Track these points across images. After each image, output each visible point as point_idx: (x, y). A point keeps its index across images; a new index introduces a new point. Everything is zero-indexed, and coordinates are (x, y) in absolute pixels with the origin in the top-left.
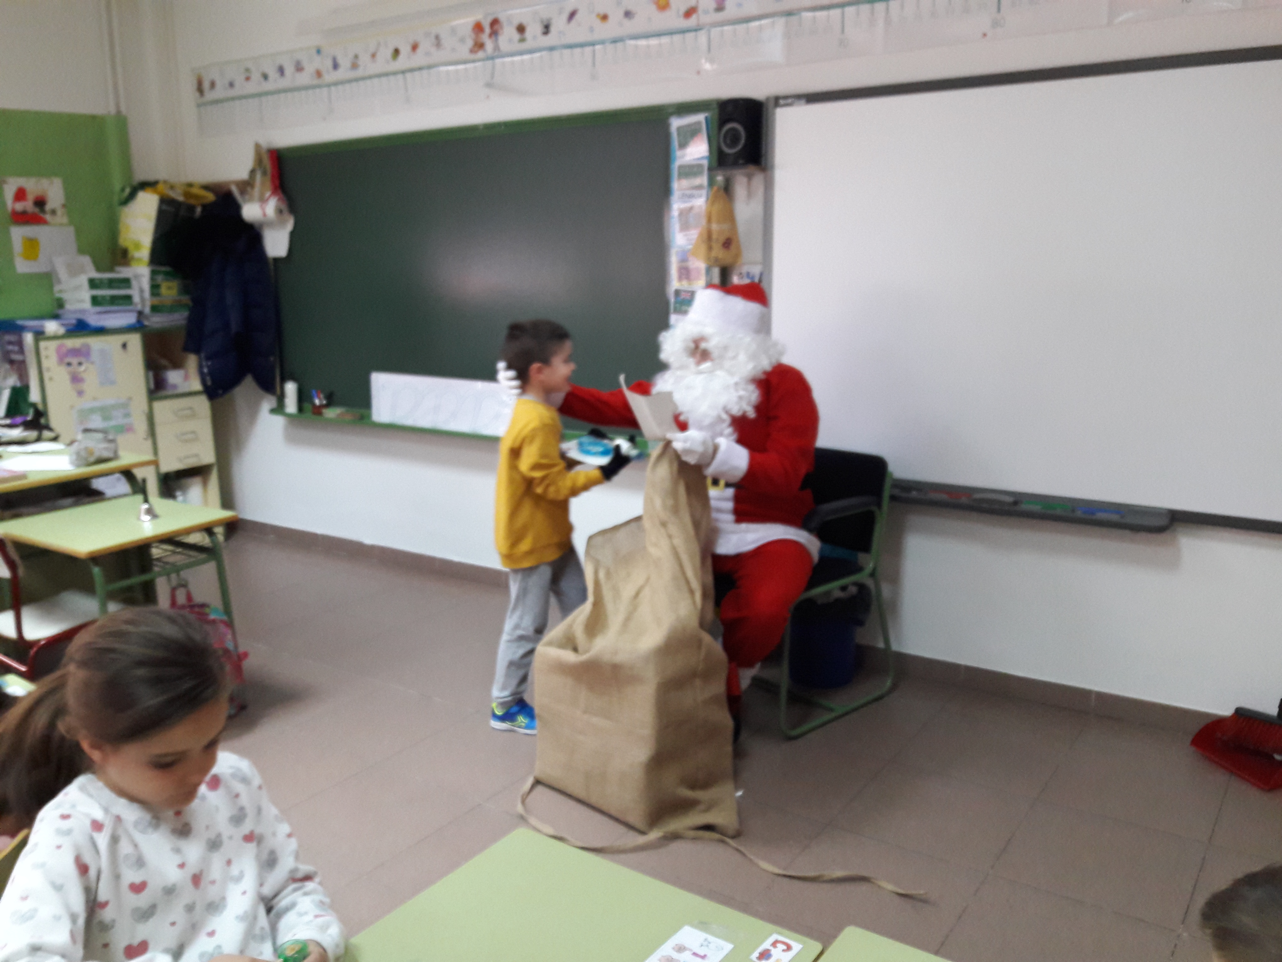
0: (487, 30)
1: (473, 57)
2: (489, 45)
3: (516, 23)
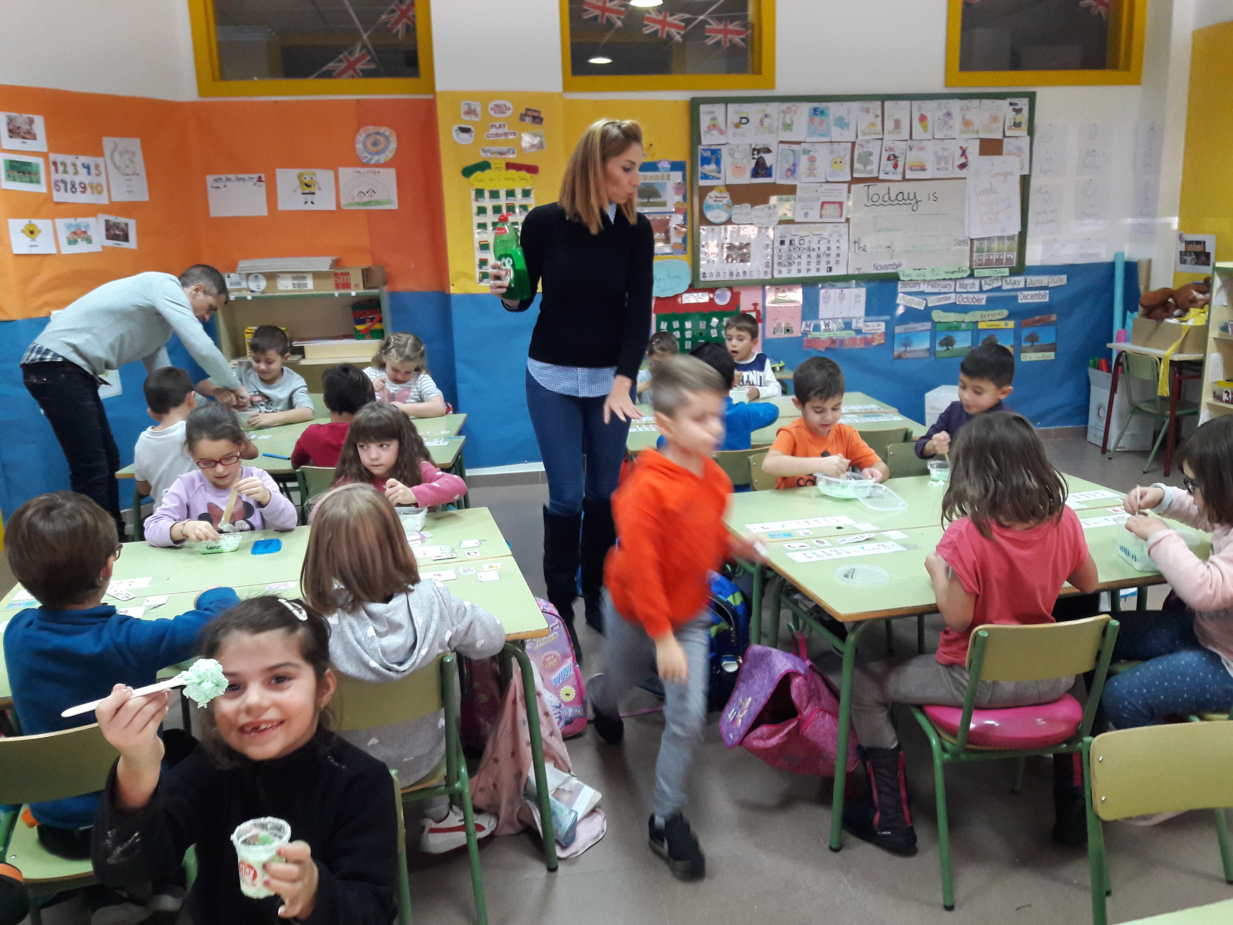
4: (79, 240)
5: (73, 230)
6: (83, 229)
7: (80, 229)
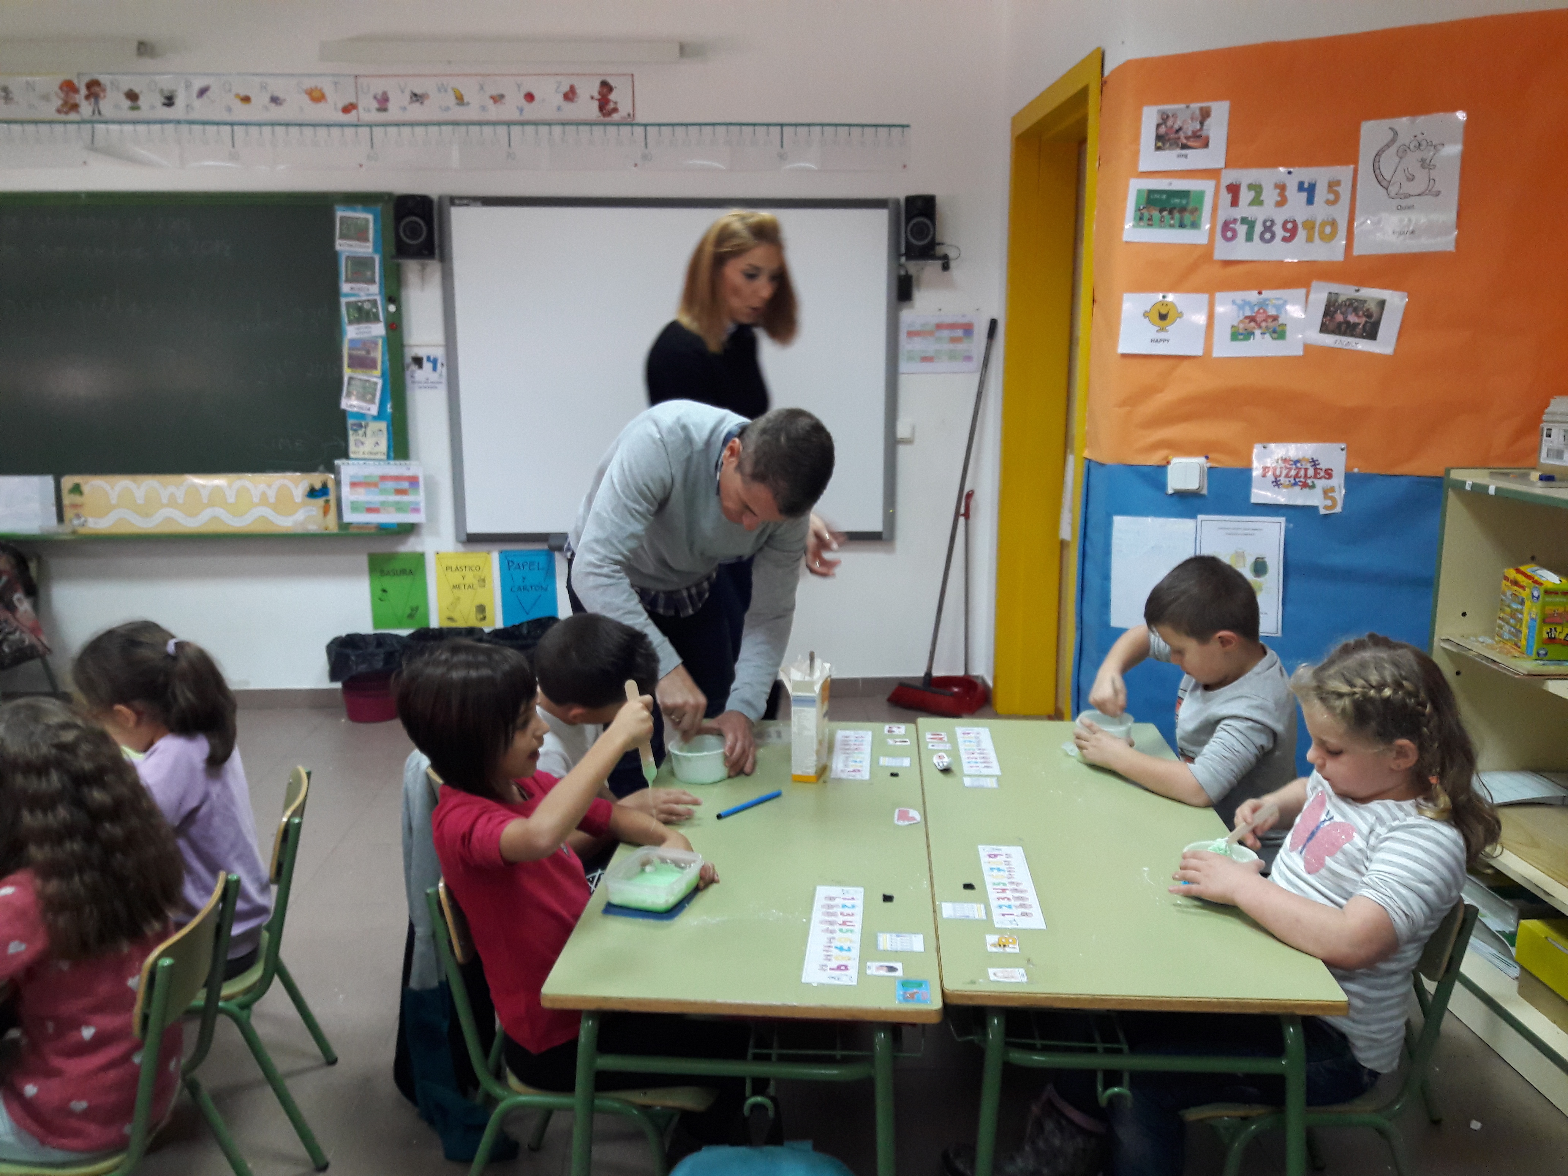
0: (83, 91)
1: (63, 117)
2: (86, 109)
3: (126, 88)
4: (1258, 332)
5: (1248, 313)
6: (1272, 312)
7: (1265, 312)
